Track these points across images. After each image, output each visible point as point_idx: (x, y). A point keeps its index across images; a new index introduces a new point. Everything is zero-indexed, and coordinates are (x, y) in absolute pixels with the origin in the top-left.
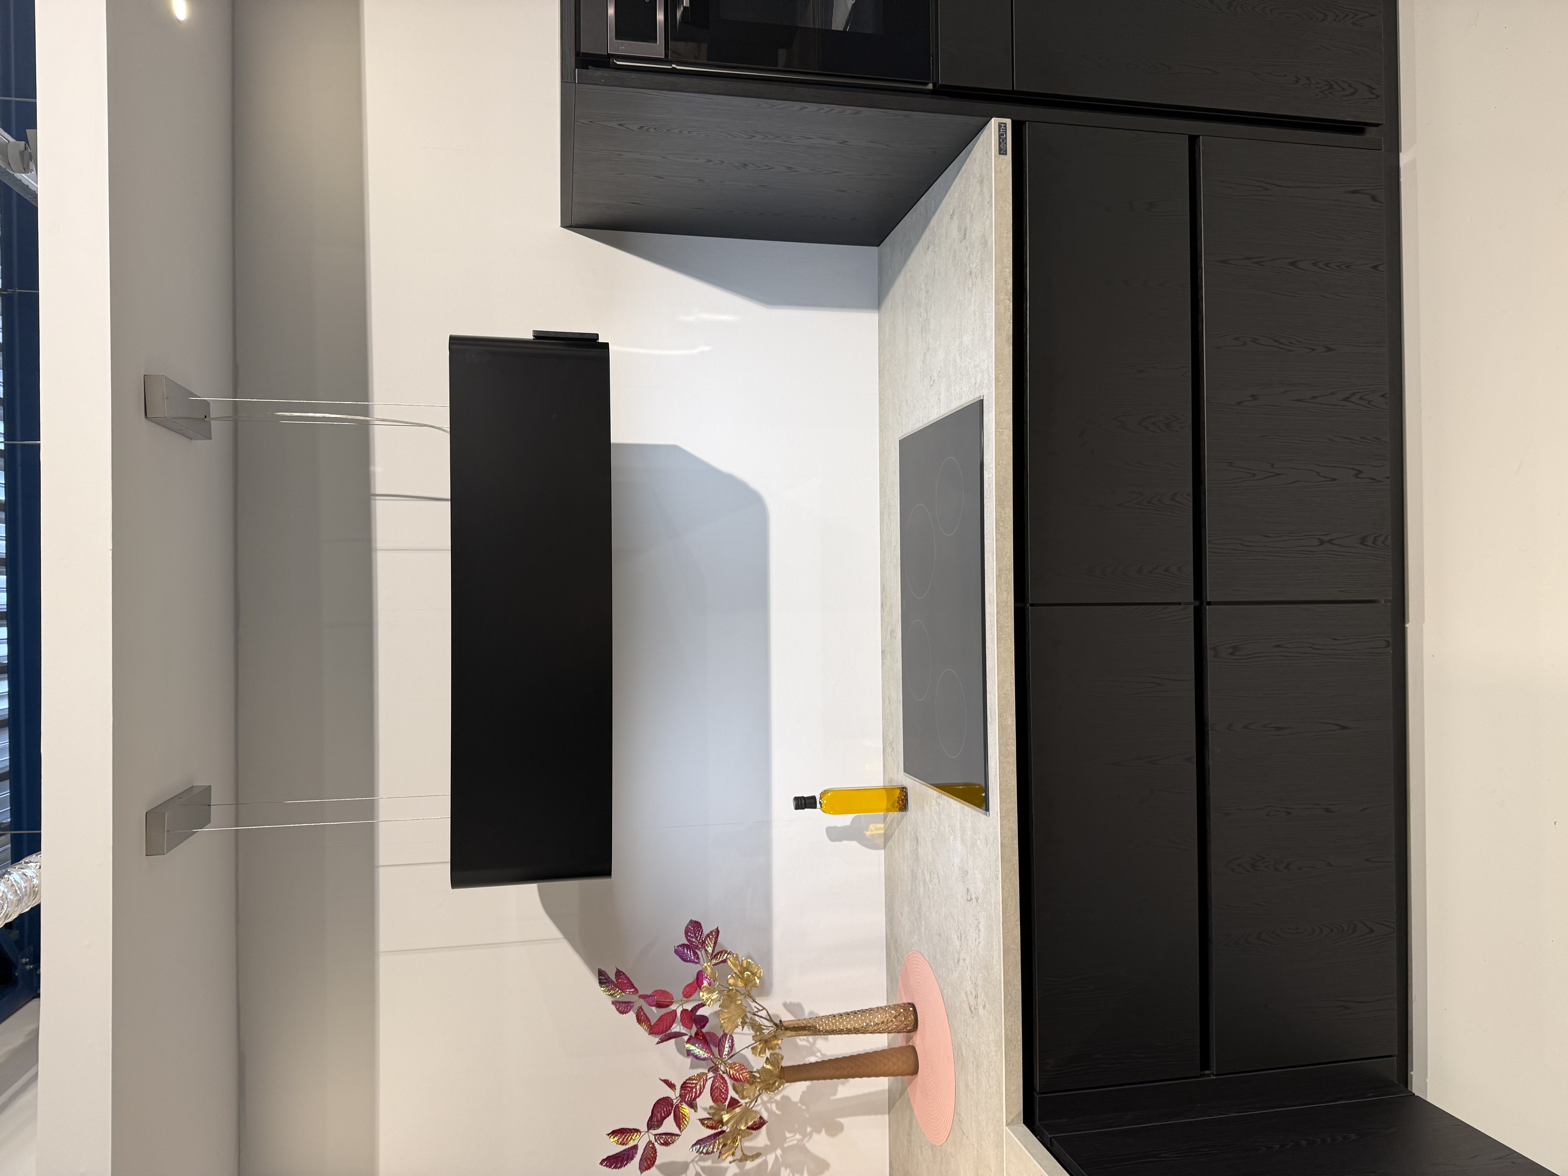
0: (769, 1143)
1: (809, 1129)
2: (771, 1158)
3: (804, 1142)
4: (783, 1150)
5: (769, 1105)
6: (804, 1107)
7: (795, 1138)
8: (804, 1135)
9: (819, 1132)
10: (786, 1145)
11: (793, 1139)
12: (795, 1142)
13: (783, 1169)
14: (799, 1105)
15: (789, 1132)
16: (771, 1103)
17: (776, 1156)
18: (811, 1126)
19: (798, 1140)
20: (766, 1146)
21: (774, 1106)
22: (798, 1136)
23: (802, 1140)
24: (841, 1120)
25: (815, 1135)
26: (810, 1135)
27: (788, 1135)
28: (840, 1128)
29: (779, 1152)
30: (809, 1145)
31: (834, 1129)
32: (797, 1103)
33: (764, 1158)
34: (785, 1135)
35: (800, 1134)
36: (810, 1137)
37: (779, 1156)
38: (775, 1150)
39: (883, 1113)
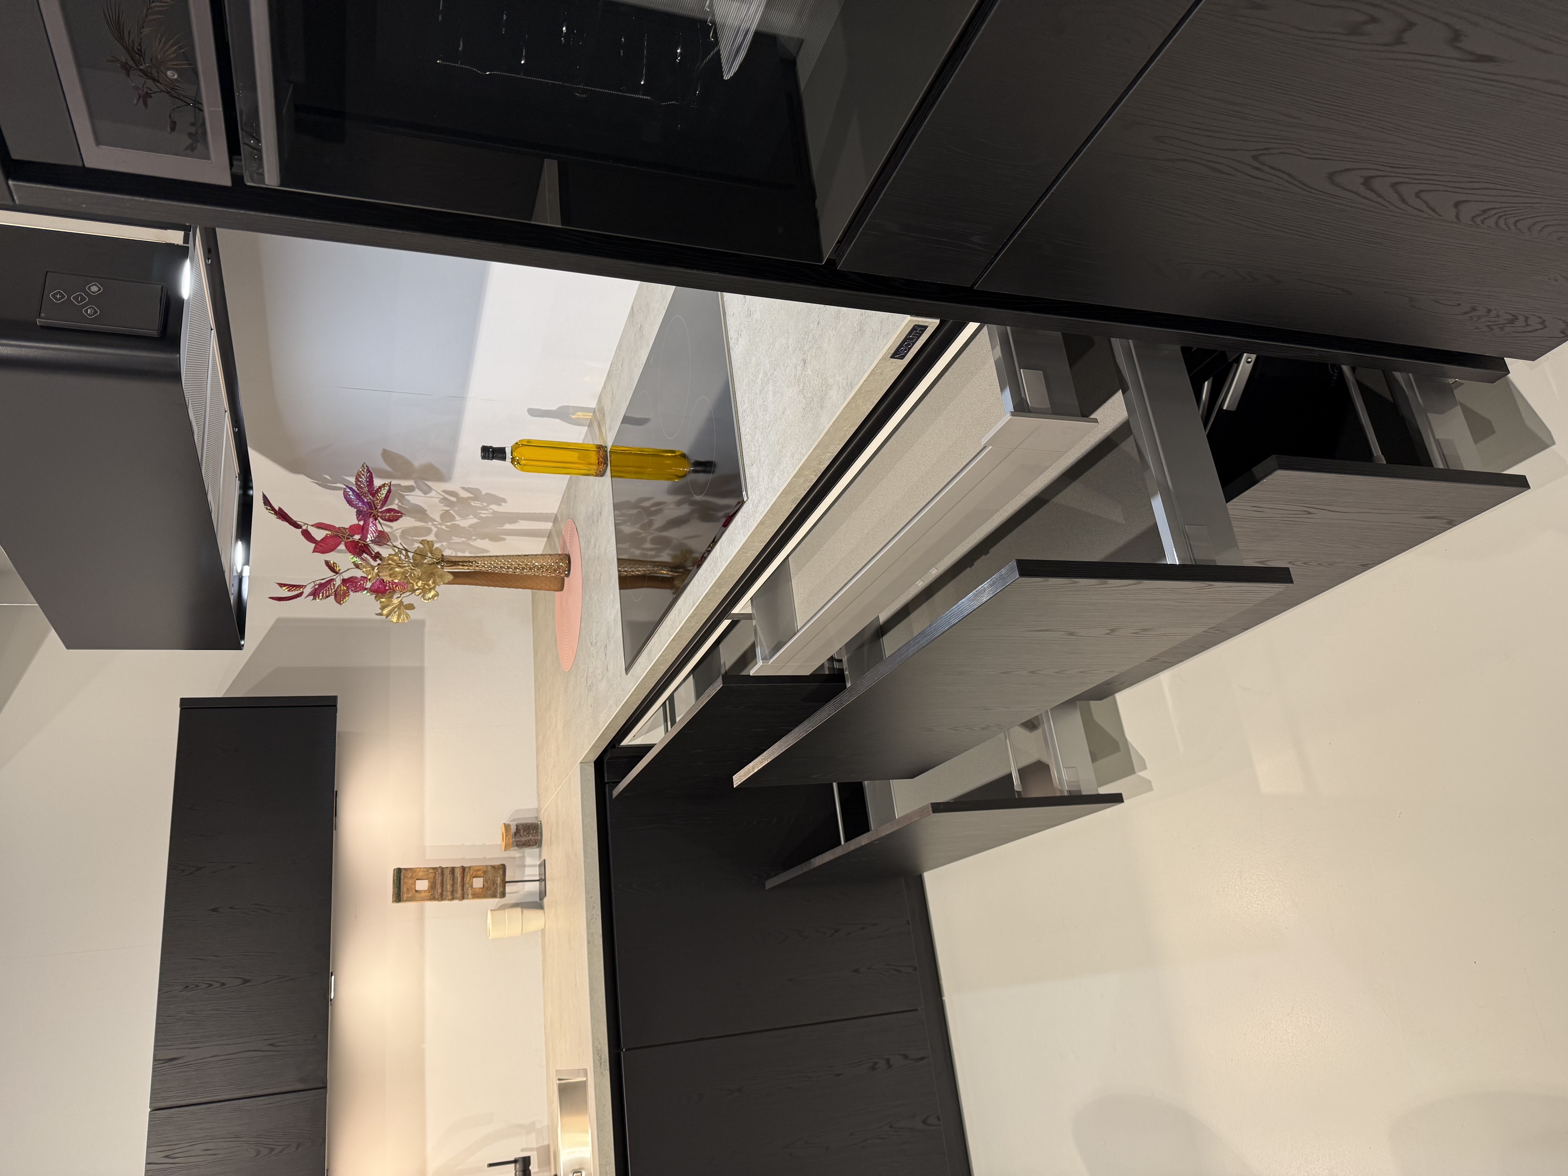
1: (473, 538)
8: (470, 539)
9: (483, 539)
22: (463, 539)
23: (467, 541)
24: (504, 537)
25: (478, 540)
28: (502, 539)
31: (497, 539)
35: (466, 538)
36: (474, 541)
39: (541, 537)
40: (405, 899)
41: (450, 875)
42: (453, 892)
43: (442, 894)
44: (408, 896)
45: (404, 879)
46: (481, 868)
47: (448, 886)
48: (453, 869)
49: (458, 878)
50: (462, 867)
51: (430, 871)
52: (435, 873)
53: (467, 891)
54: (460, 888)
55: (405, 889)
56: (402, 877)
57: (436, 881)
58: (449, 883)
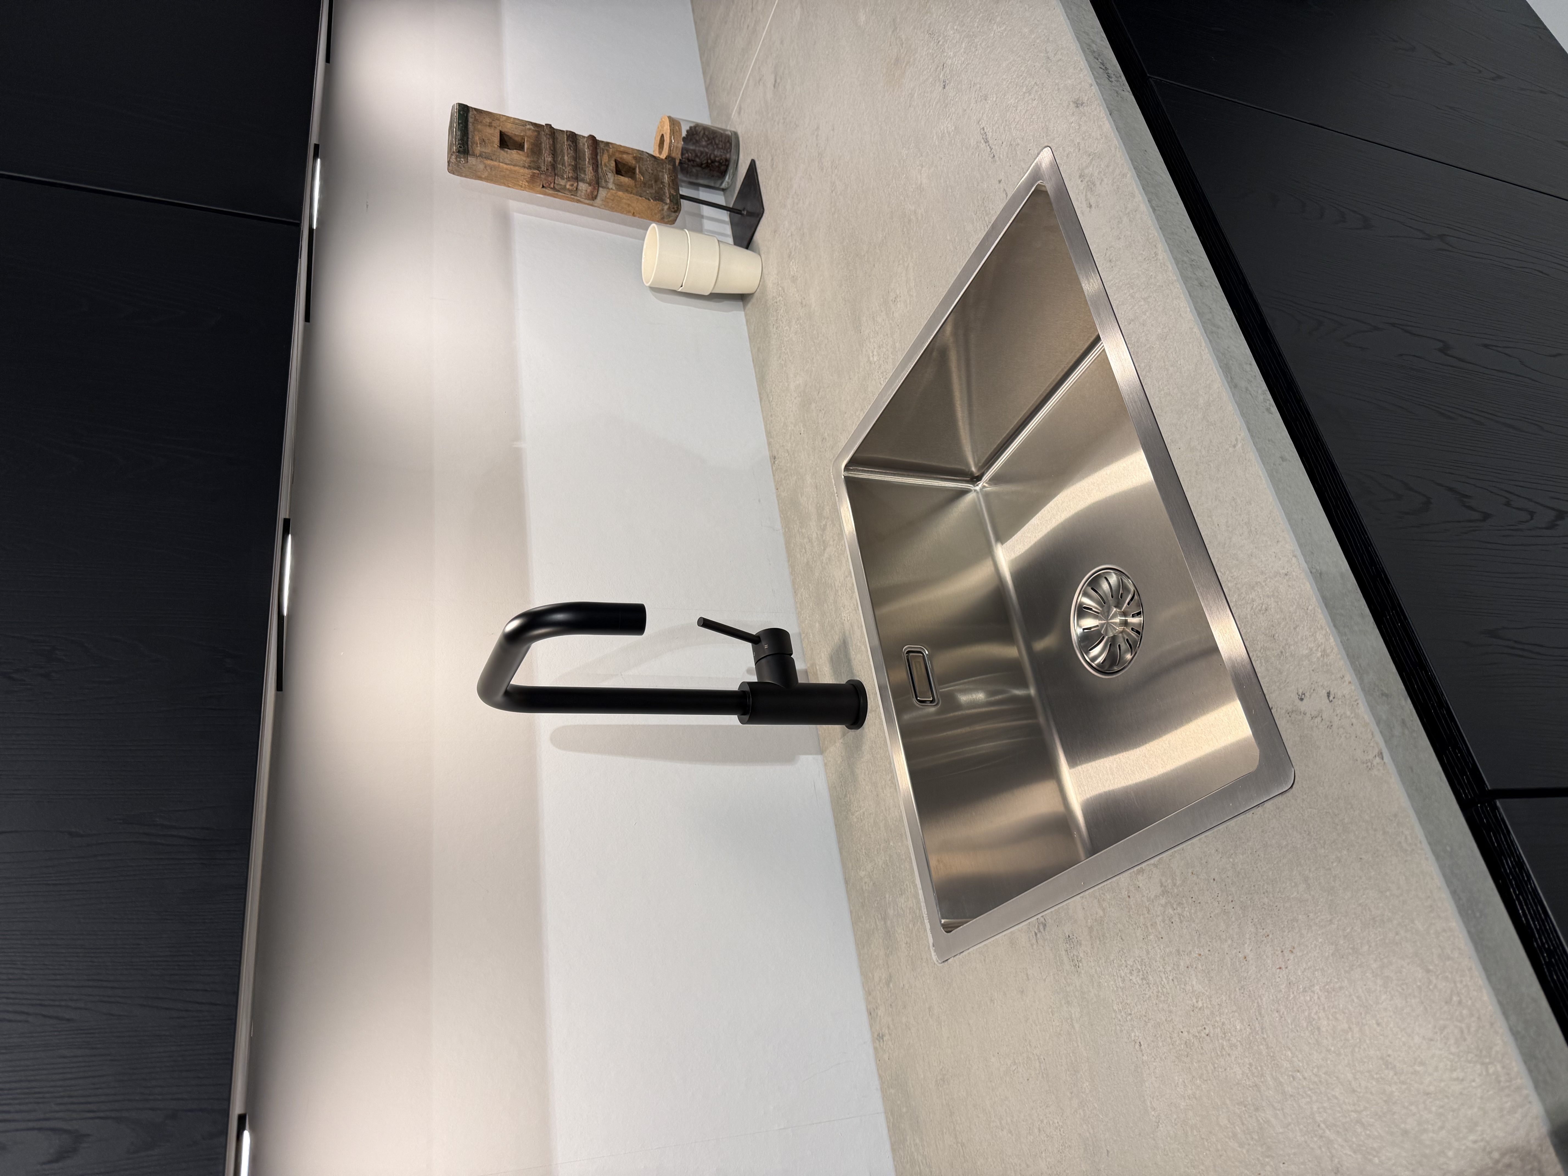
40: (477, 152)
41: (569, 142)
42: (577, 168)
43: (554, 166)
44: (483, 150)
45: (473, 123)
46: (630, 151)
47: (566, 158)
48: (573, 137)
49: (585, 152)
50: (592, 138)
51: (528, 127)
52: (539, 132)
53: (604, 176)
54: (591, 168)
55: (477, 138)
56: (471, 120)
57: (541, 144)
58: (568, 154)
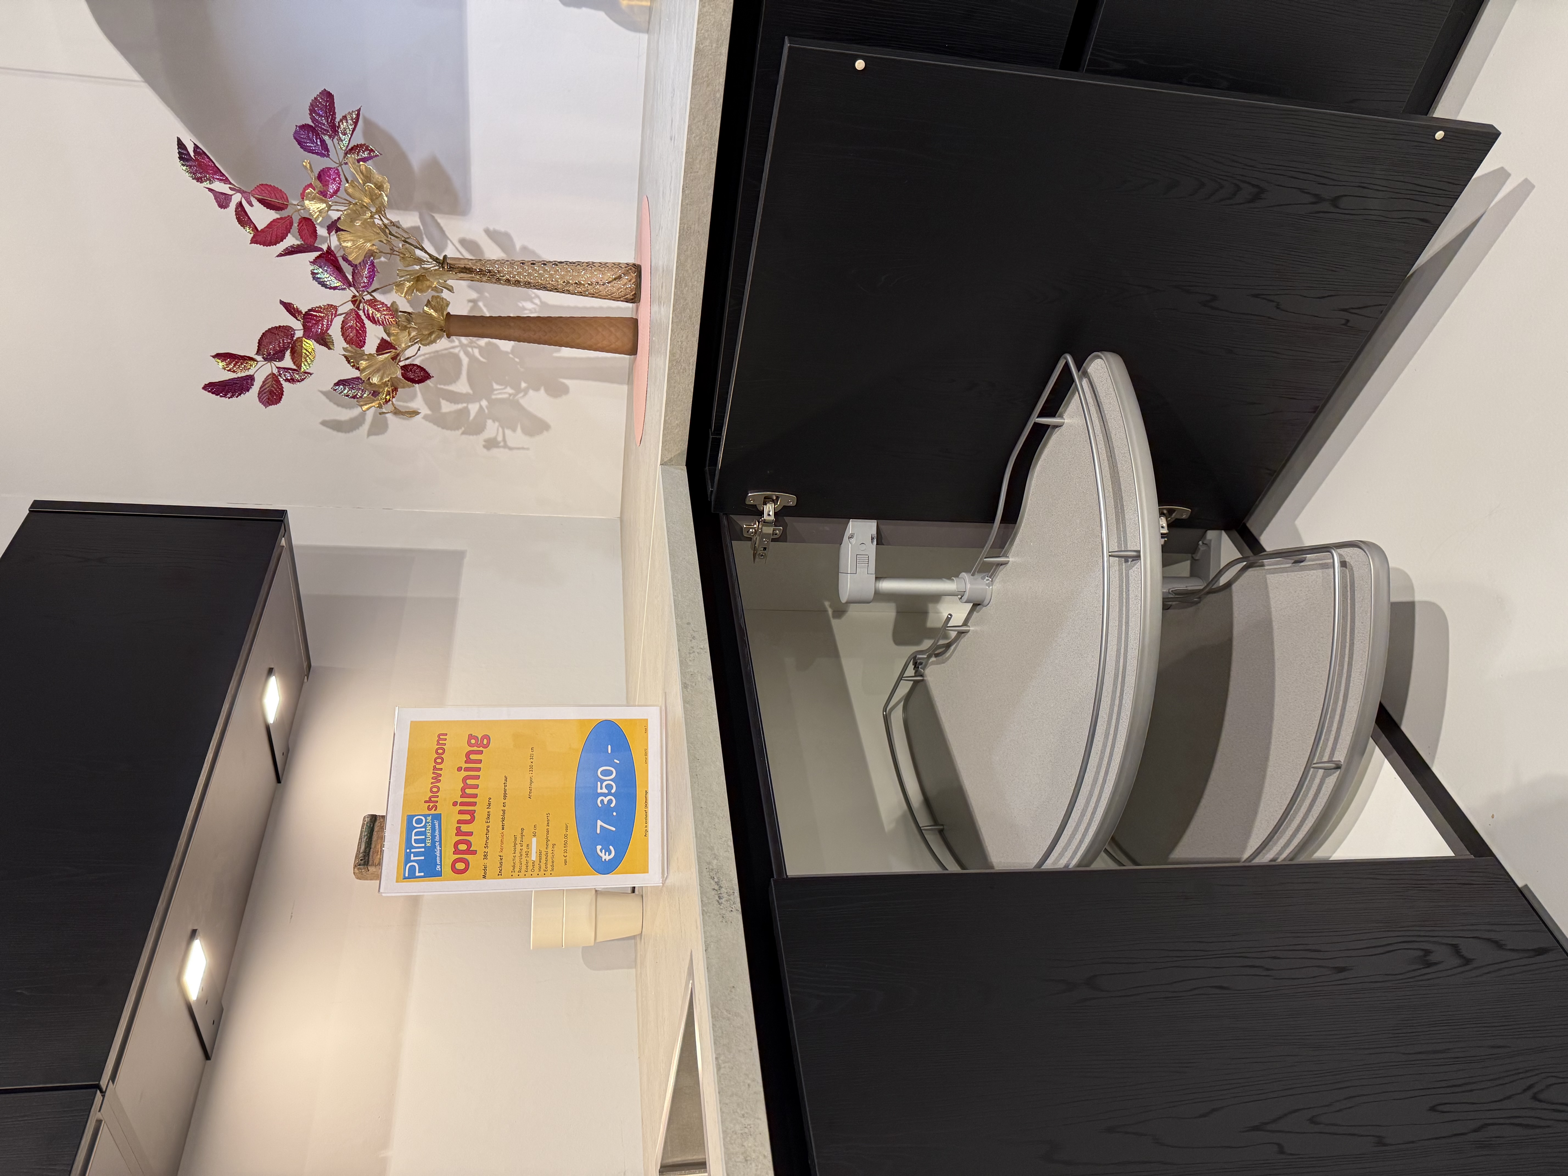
0: (471, 392)
1: (523, 385)
2: (474, 408)
3: (517, 397)
4: (490, 401)
5: (470, 349)
6: (517, 360)
7: (504, 391)
8: (518, 390)
9: (537, 389)
10: (493, 397)
11: (502, 392)
12: (505, 396)
13: (489, 422)
14: (511, 356)
15: (497, 383)
16: (472, 347)
17: (481, 407)
18: (525, 382)
19: (510, 395)
20: (467, 394)
21: (476, 352)
22: (509, 390)
23: (515, 395)
24: (567, 382)
25: (531, 392)
26: (526, 391)
27: (496, 386)
28: (565, 390)
29: (484, 403)
30: (523, 402)
31: (557, 390)
32: (507, 353)
33: (465, 405)
34: (492, 386)
35: (512, 388)
36: (526, 394)
37: (484, 407)
38: (479, 400)
39: (621, 383)
45: (378, 832)
56: (376, 829)
